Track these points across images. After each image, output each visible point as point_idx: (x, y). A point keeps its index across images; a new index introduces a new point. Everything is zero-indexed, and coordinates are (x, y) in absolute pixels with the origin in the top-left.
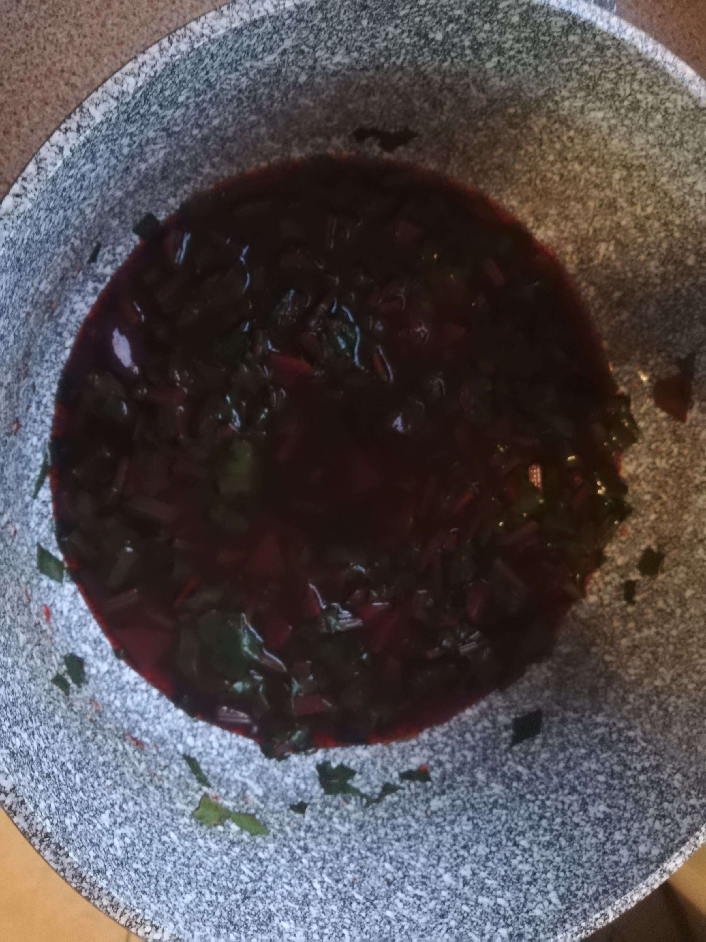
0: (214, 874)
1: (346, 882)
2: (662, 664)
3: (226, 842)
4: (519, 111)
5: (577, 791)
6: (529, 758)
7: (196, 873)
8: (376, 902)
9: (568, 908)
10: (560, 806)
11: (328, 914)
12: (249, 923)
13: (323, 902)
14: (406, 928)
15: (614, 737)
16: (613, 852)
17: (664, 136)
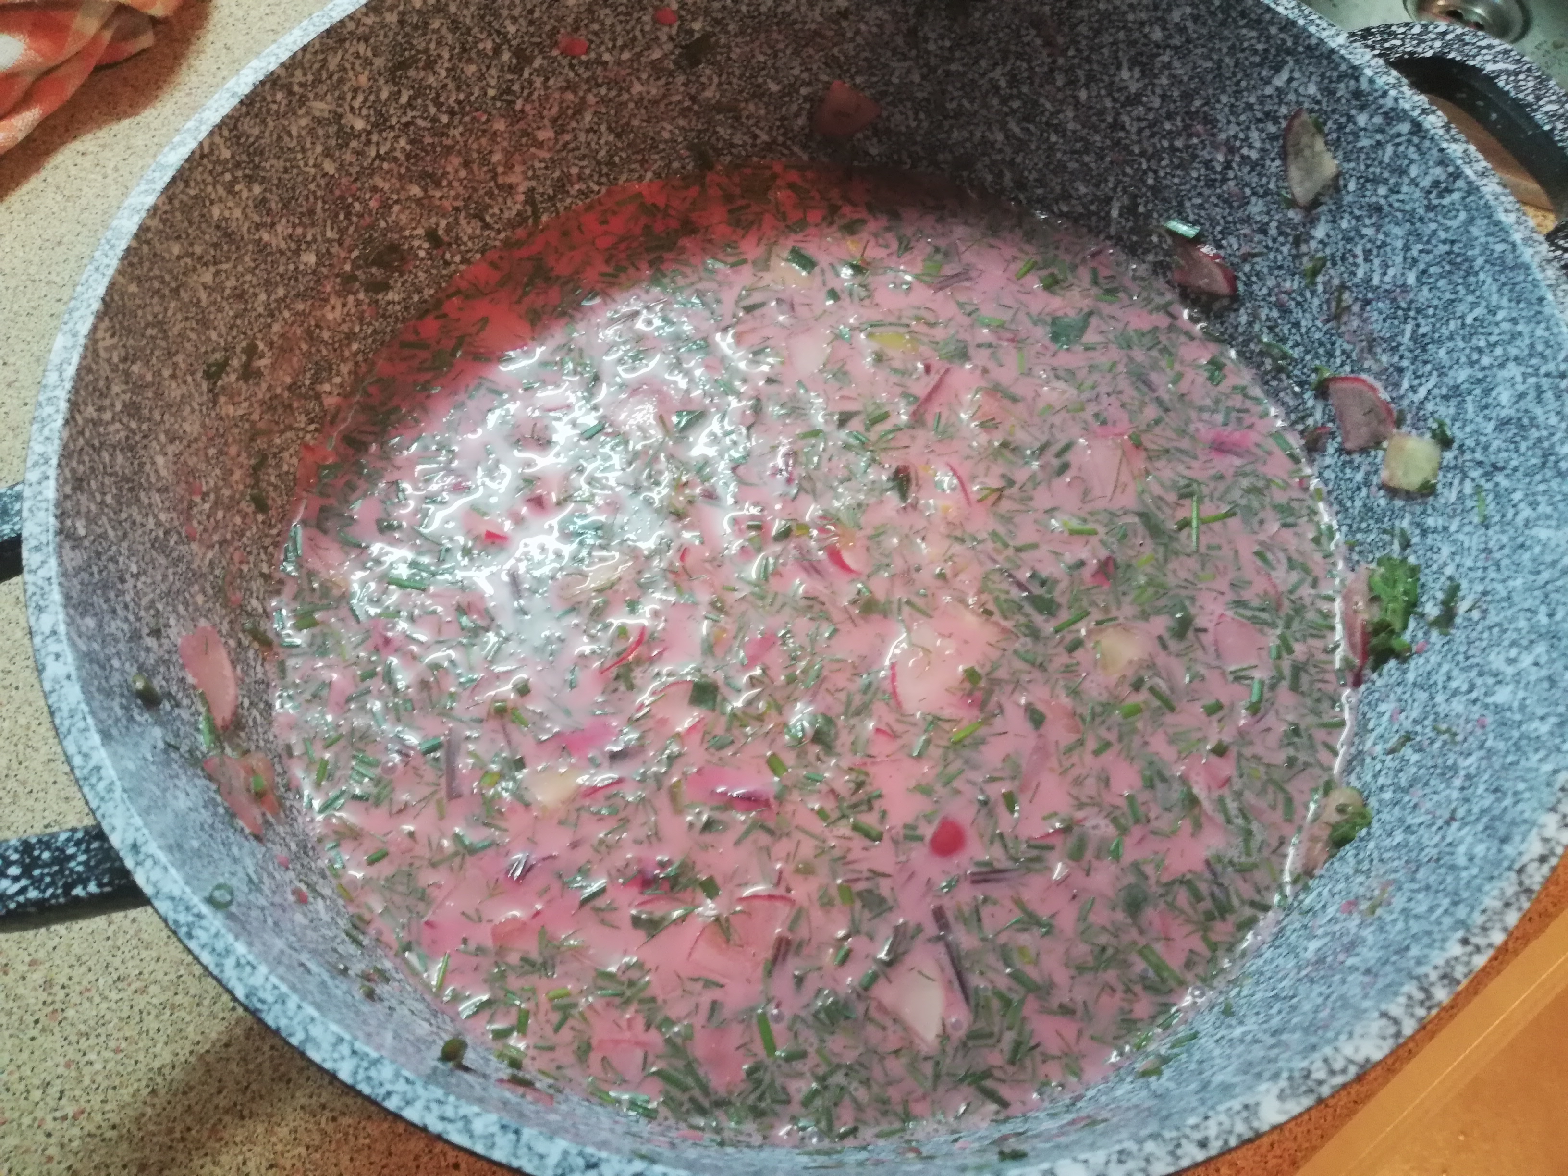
0: (1487, 527)
1: (1396, 359)
2: (888, 83)
3: (1429, 541)
4: (196, 588)
5: (1115, 120)
6: (1093, 208)
7: (1502, 547)
8: (1404, 305)
9: (1289, 52)
10: (1147, 132)
11: (1455, 355)
12: (1530, 443)
13: (1442, 372)
14: (1420, 247)
15: (1016, 104)
16: (1182, 30)
17: (157, 353)
